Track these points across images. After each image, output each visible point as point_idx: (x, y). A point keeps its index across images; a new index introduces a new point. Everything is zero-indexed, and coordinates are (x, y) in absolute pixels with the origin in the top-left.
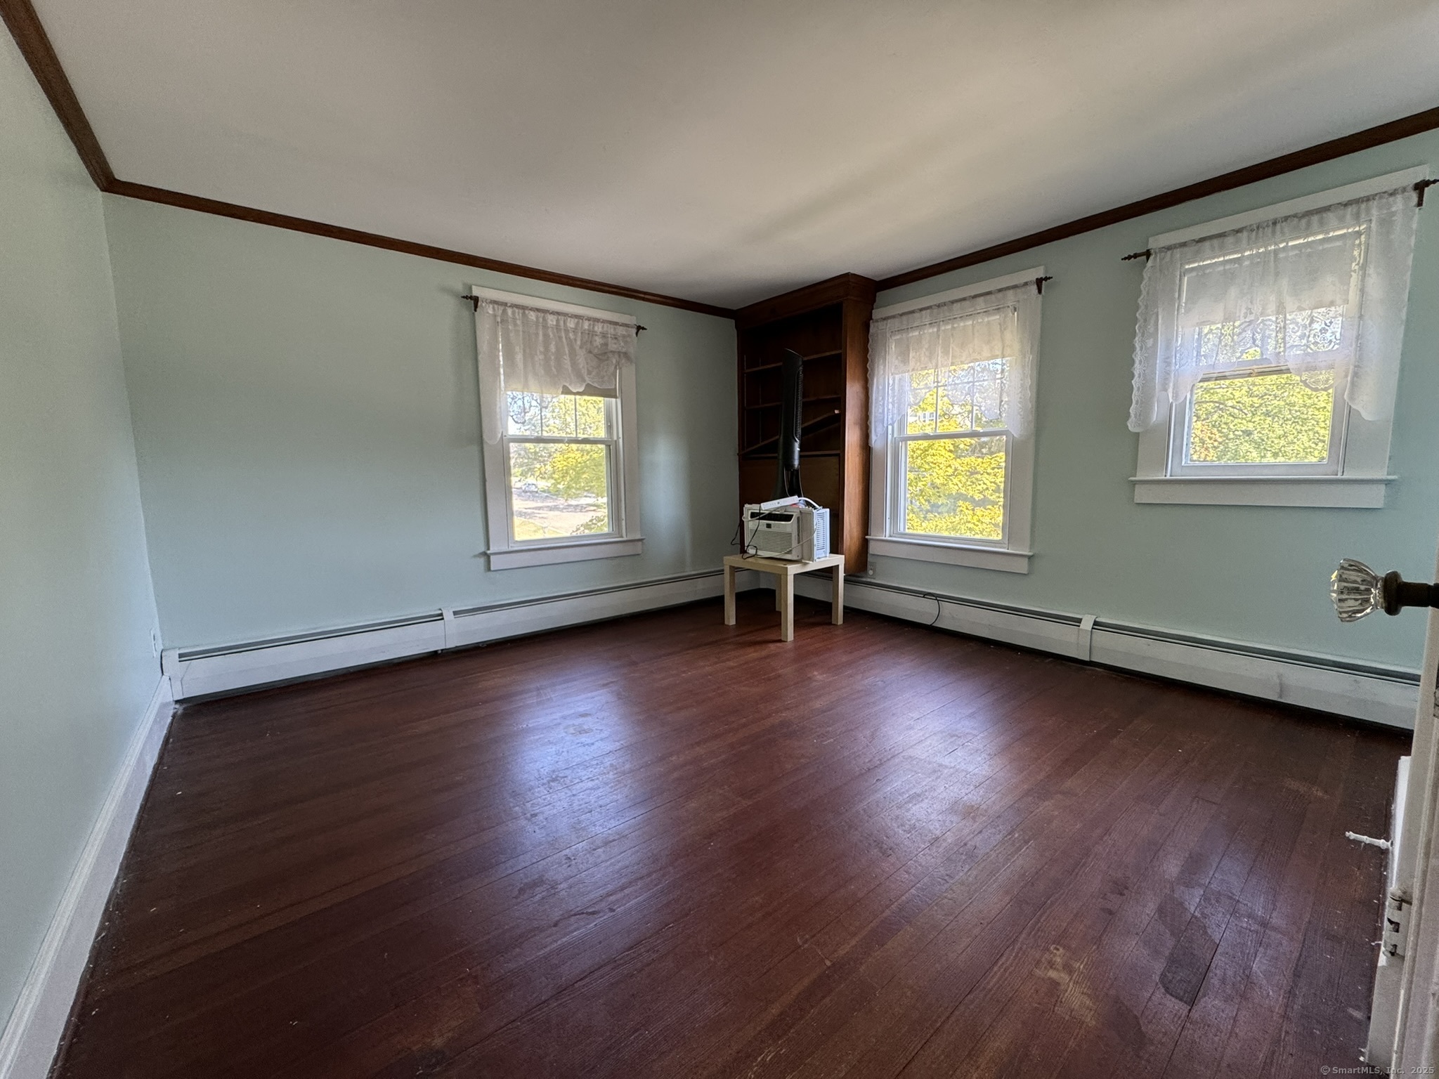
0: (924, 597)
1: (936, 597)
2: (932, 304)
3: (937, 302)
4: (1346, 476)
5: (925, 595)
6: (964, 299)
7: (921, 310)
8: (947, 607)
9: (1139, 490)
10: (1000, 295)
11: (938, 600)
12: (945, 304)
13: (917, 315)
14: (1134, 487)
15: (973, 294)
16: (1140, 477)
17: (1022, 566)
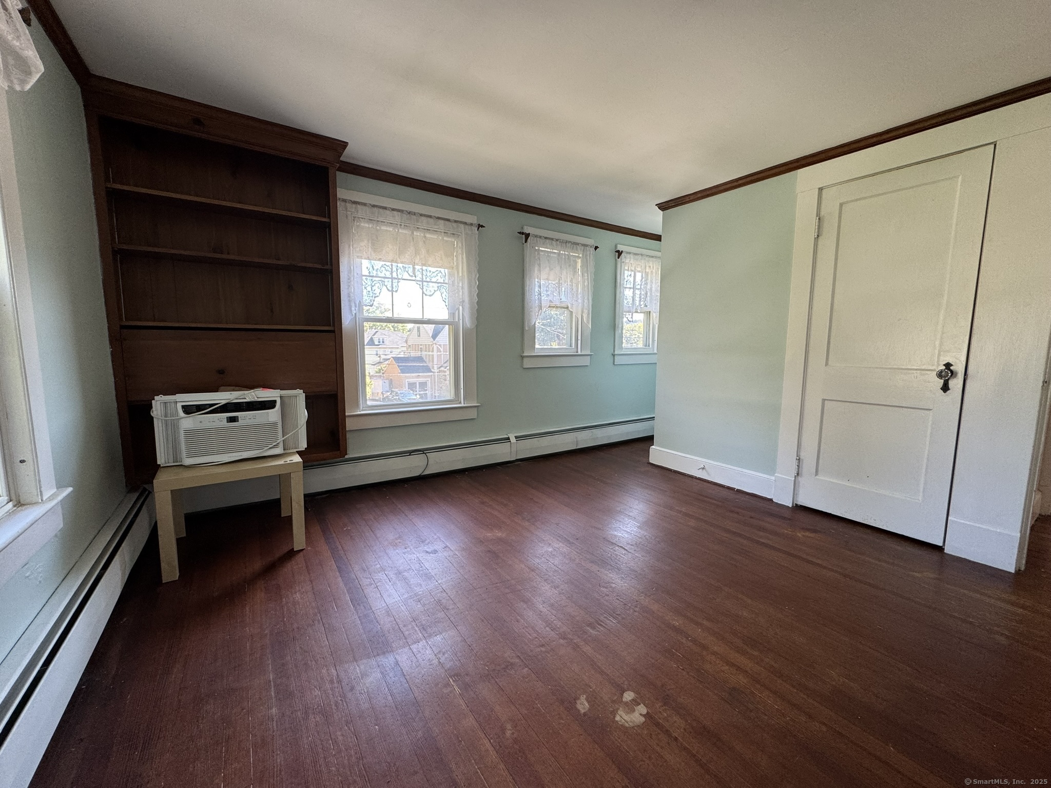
0: (410, 455)
1: (423, 451)
2: (403, 209)
3: (409, 210)
4: (582, 353)
5: (410, 453)
6: (430, 217)
7: (393, 210)
8: (432, 456)
9: (525, 360)
10: (455, 225)
11: (425, 453)
12: (414, 214)
13: (388, 212)
14: (522, 360)
15: (437, 216)
16: (525, 354)
17: (473, 414)
